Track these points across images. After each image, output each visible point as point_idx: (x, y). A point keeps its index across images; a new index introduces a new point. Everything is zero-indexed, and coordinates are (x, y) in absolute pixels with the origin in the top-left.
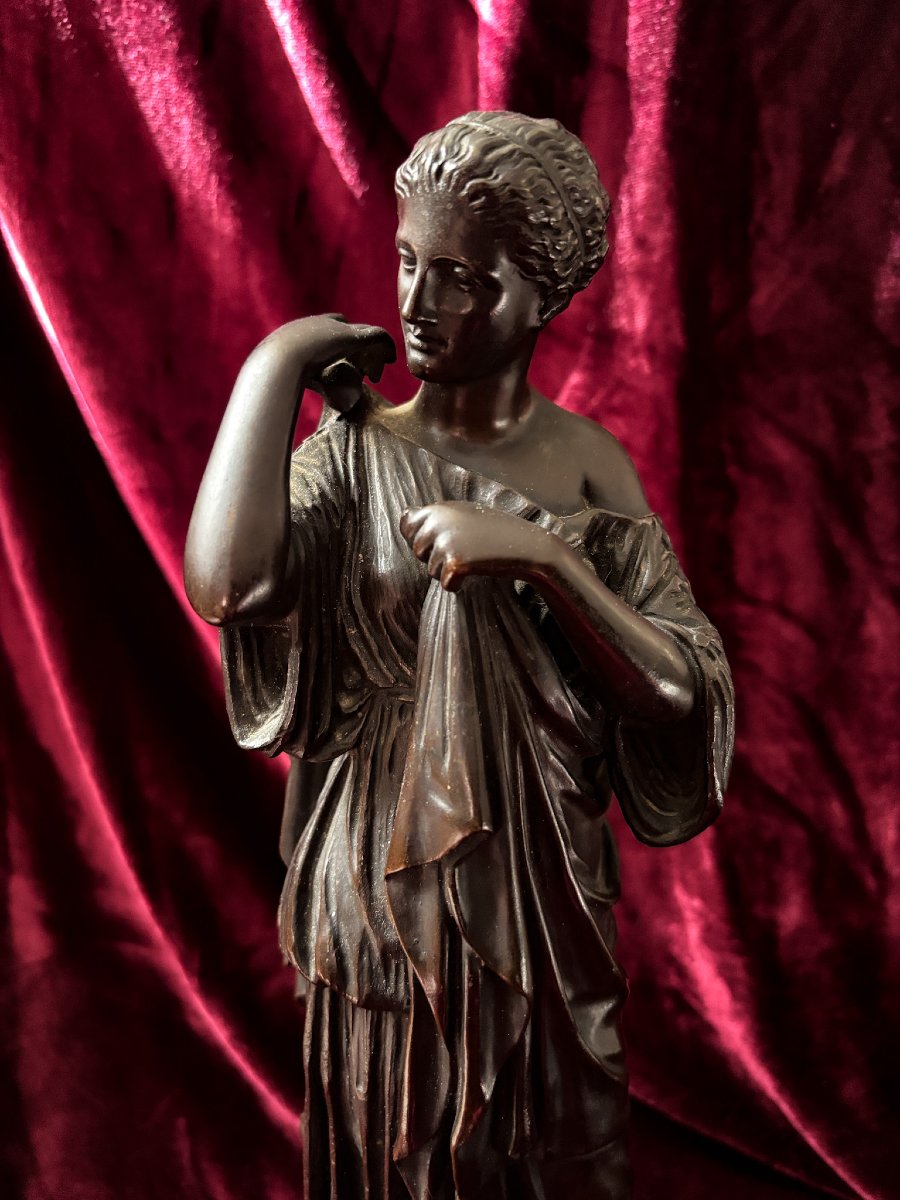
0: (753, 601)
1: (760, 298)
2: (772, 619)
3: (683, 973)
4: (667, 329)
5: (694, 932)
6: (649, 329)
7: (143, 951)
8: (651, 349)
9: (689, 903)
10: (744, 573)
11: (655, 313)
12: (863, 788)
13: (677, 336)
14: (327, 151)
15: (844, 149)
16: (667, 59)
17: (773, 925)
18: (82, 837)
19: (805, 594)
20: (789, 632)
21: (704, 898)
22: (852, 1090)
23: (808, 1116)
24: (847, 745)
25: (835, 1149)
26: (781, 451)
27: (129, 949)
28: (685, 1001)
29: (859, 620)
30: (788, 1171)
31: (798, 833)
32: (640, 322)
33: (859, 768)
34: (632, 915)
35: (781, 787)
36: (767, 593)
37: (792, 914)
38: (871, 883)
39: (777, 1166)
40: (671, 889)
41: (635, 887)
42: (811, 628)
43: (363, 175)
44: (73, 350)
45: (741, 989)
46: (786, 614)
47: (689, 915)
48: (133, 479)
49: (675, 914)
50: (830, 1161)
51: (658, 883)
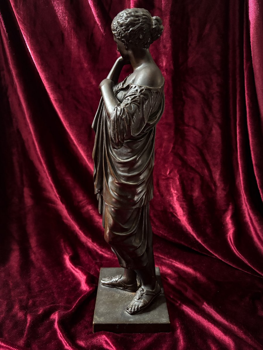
0: (188, 126)
1: (190, 60)
2: (192, 129)
3: (173, 208)
4: (170, 65)
5: (175, 198)
6: (166, 65)
7: (53, 205)
8: (166, 70)
9: (174, 192)
10: (186, 120)
11: (167, 62)
12: (212, 167)
13: (172, 67)
14: (98, 25)
15: (208, 27)
16: (170, 6)
17: (192, 196)
18: (40, 180)
19: (199, 124)
20: (196, 132)
21: (177, 191)
22: (208, 231)
23: (199, 236)
24: (208, 157)
25: (204, 242)
26: (194, 93)
27: (50, 204)
28: (173, 215)
29: (211, 130)
30: (195, 249)
31: (198, 176)
32: (164, 64)
33: (211, 163)
34: (162, 196)
35: (194, 167)
36: (191, 124)
37: (196, 194)
38: (213, 187)
39: (193, 248)
40: (171, 189)
41: (163, 189)
42: (201, 132)
43: (105, 30)
44: (41, 68)
45: (185, 209)
46: (195, 128)
47: (174, 195)
48: (54, 97)
49: (171, 195)
50: (203, 245)
51: (167, 187)
